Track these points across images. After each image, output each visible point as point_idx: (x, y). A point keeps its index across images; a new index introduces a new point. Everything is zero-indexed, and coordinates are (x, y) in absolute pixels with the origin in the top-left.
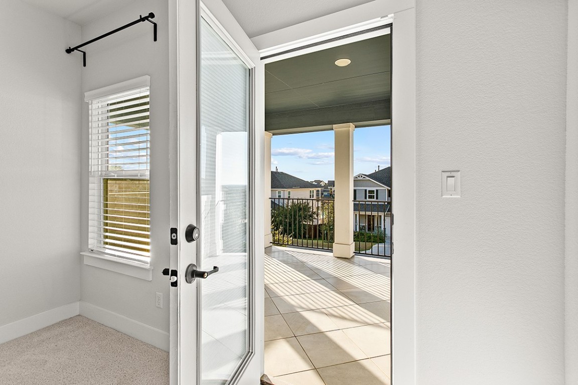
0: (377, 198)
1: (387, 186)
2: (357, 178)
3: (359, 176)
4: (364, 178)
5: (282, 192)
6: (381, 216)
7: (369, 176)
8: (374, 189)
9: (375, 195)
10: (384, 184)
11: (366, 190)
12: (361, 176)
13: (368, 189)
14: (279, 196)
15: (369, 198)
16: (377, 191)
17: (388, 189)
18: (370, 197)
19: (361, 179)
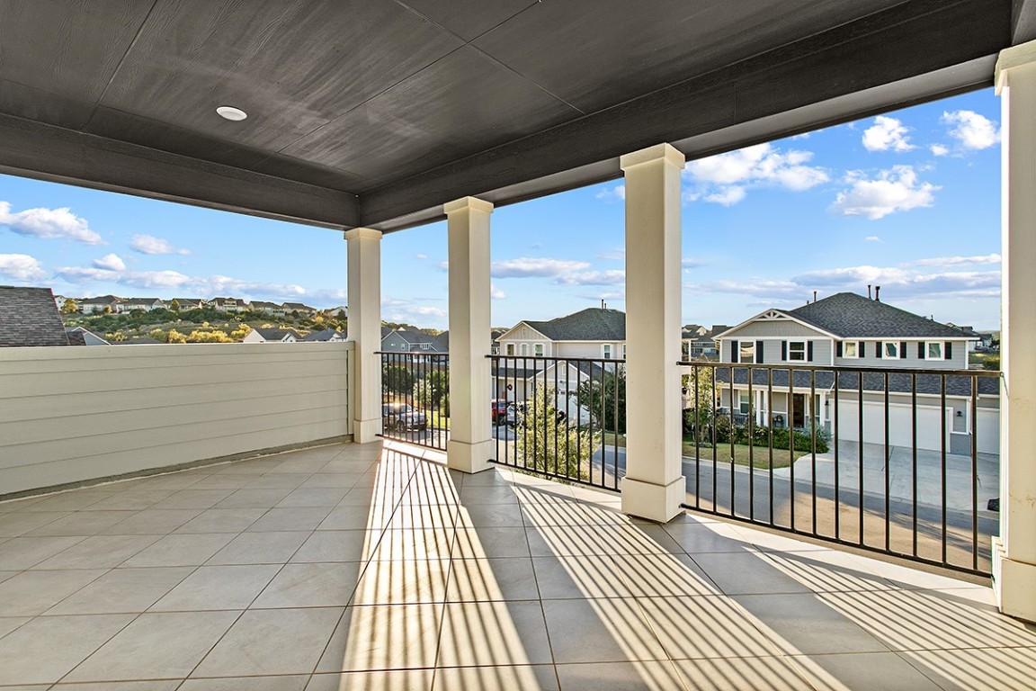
0: (810, 359)
1: (835, 333)
2: (764, 317)
3: (769, 314)
4: (780, 316)
5: (612, 346)
6: (818, 396)
7: (792, 313)
8: (804, 339)
9: (806, 351)
10: (826, 328)
11: (784, 343)
12: (775, 314)
13: (790, 340)
14: (607, 355)
15: (791, 358)
16: (810, 344)
17: (835, 340)
18: (795, 356)
19: (774, 318)
